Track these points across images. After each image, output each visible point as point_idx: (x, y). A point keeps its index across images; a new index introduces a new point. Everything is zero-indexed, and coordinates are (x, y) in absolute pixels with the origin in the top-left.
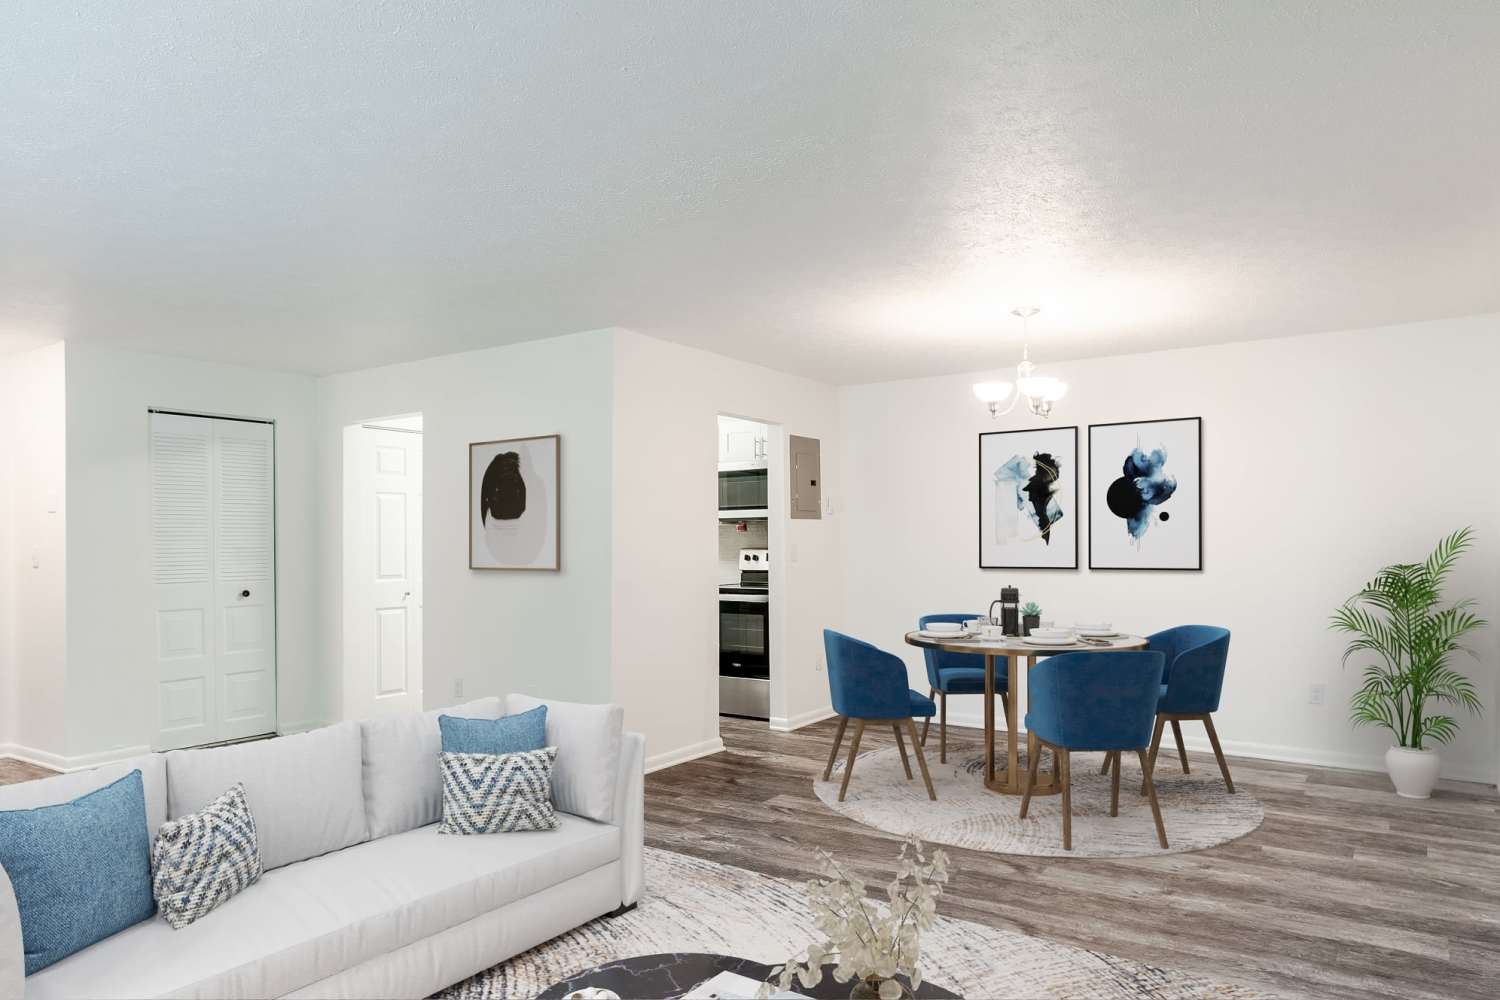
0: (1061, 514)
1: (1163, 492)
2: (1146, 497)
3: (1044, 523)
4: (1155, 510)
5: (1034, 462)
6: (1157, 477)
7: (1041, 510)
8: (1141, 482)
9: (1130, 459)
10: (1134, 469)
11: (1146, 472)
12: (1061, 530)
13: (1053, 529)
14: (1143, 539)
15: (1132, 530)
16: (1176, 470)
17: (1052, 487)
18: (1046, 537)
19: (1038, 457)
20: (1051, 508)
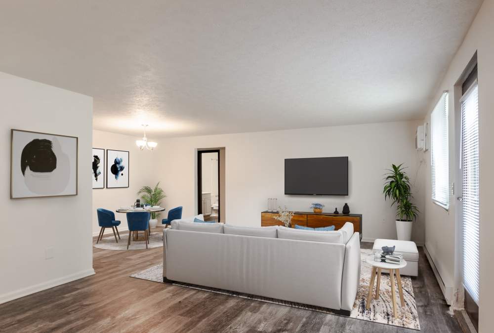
0: (100, 173)
1: (122, 169)
2: (119, 169)
3: (96, 175)
4: (120, 173)
5: (93, 158)
6: (121, 165)
7: (95, 172)
8: (118, 166)
9: (116, 160)
10: (117, 162)
11: (119, 163)
12: (100, 177)
13: (98, 177)
14: (118, 180)
15: (116, 178)
16: (124, 164)
17: (98, 165)
18: (96, 179)
19: (95, 156)
20: (98, 171)
